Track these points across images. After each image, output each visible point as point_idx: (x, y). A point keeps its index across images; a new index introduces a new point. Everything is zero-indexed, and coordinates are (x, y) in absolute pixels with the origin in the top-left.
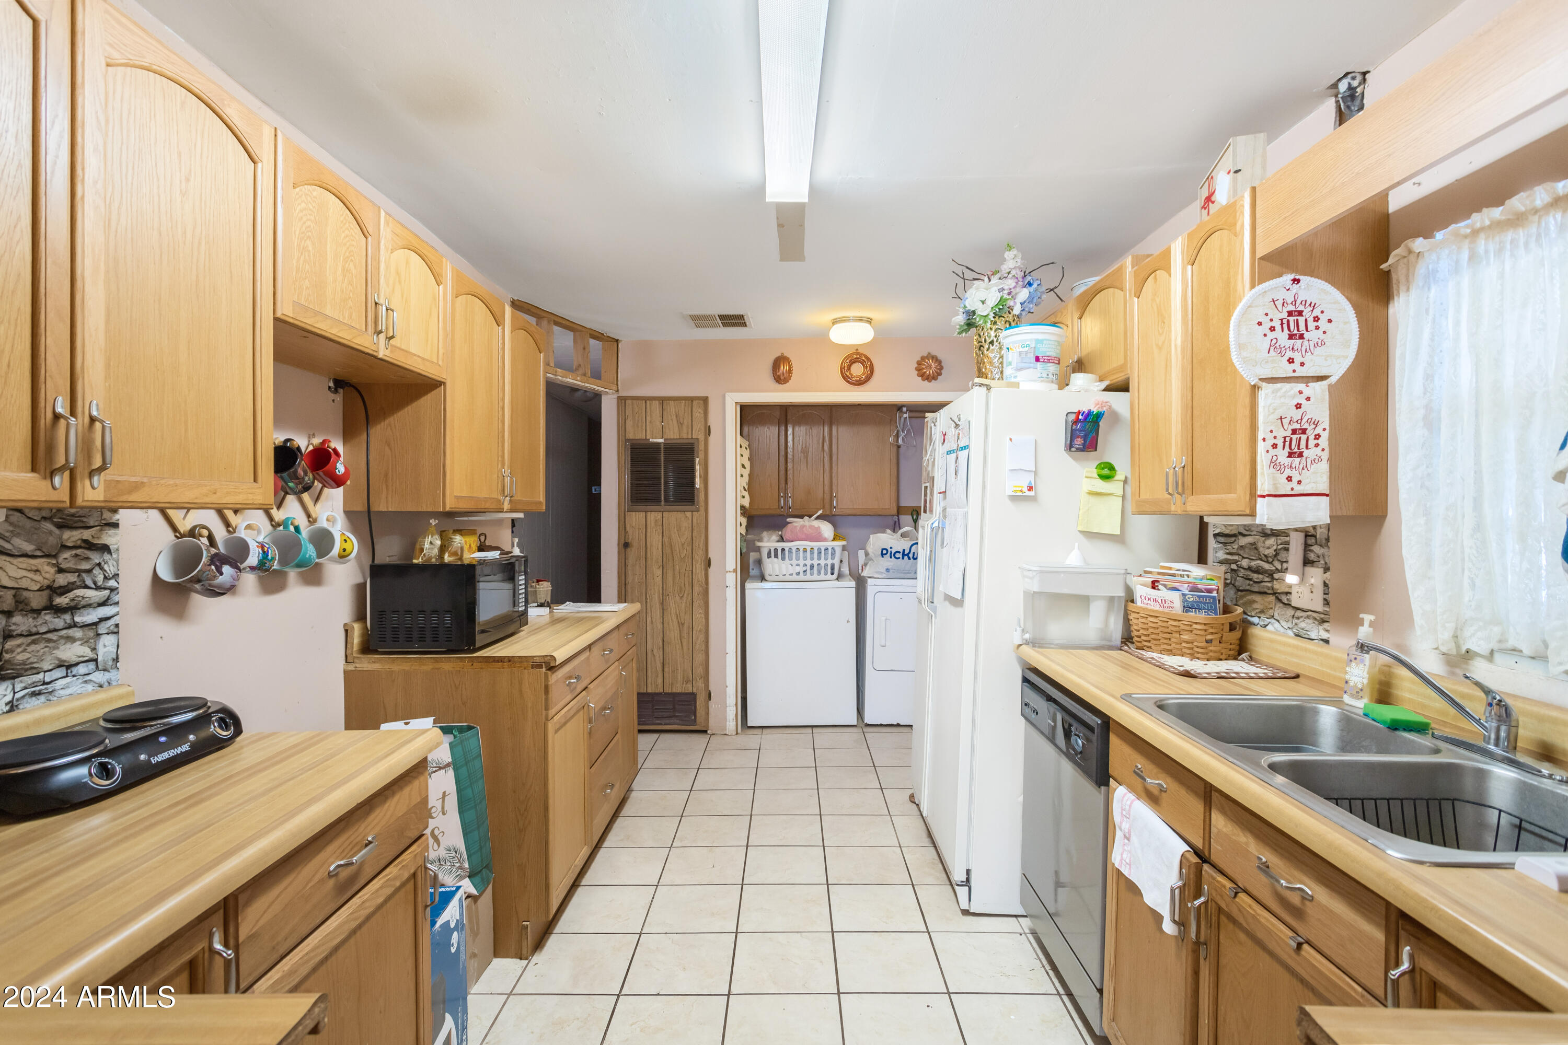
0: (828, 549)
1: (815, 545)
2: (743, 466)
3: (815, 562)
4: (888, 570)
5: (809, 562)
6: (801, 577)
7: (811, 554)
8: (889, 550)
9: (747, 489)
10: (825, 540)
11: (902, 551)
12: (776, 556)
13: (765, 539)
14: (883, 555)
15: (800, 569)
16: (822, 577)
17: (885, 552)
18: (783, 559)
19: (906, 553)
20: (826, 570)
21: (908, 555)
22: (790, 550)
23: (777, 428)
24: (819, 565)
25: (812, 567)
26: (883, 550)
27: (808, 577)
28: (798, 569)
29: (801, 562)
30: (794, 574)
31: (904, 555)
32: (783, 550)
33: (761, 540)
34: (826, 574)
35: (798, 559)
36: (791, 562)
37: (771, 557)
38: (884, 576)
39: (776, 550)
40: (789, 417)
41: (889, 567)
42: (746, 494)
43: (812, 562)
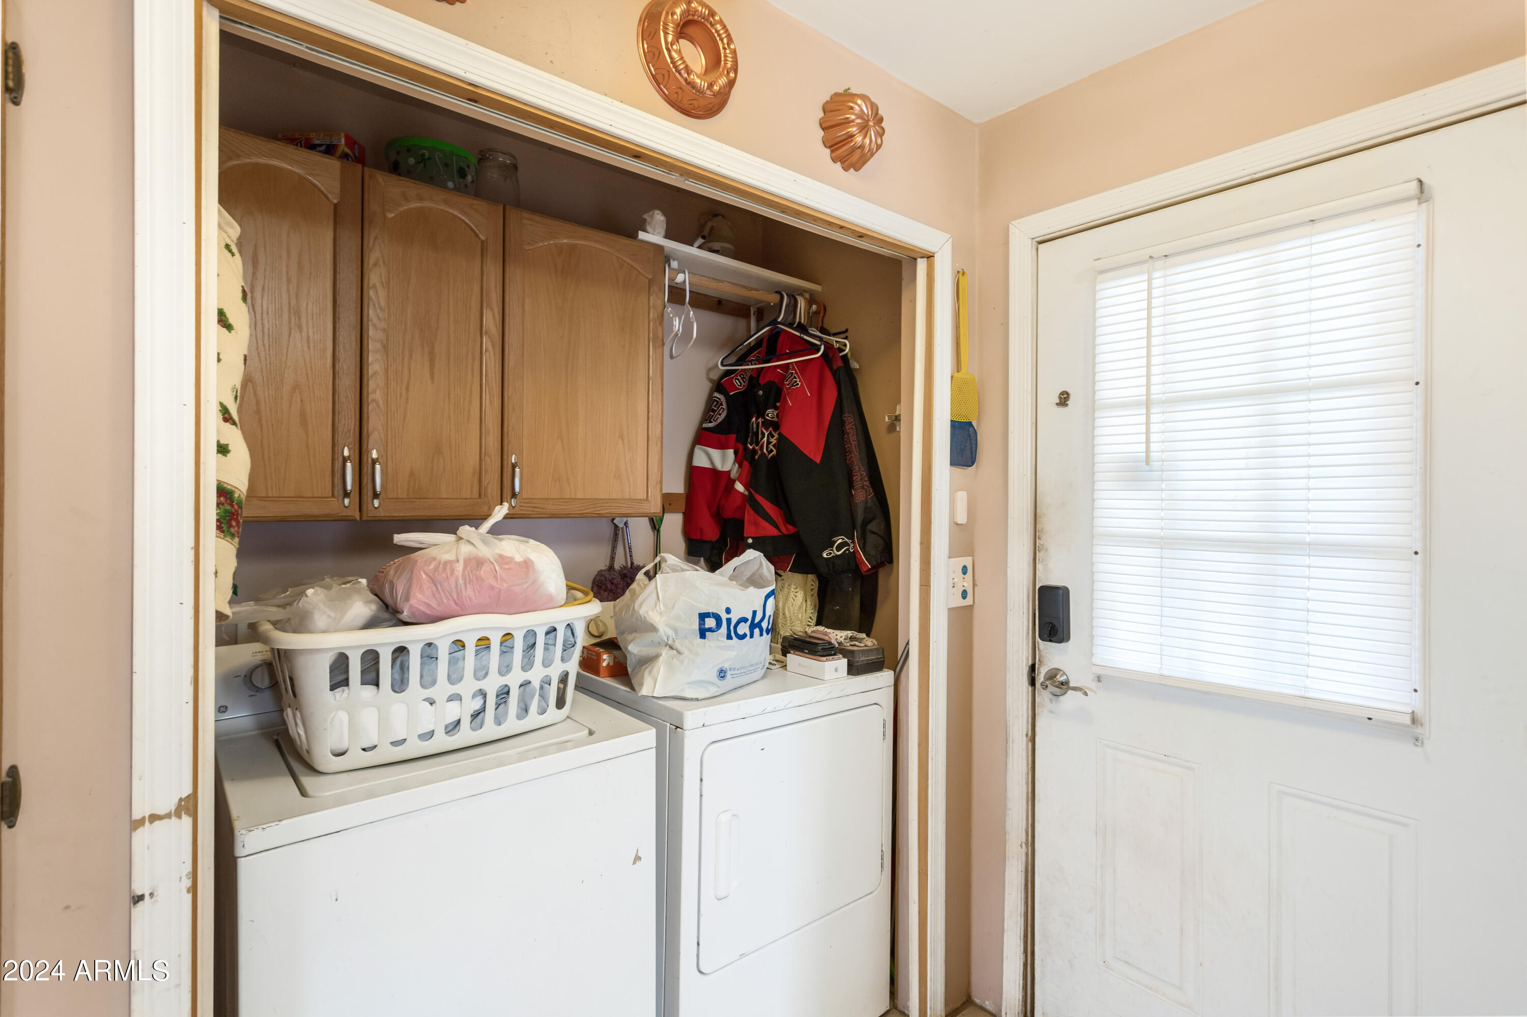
0: (555, 630)
1: (518, 623)
2: (223, 321)
3: (514, 679)
4: (722, 674)
5: (492, 685)
6: (466, 736)
7: (503, 653)
8: (724, 616)
9: (235, 415)
10: (548, 604)
11: (750, 617)
12: (371, 677)
13: (320, 619)
14: (703, 633)
15: (463, 710)
16: (533, 719)
17: (710, 623)
18: (400, 685)
19: (758, 619)
20: (543, 697)
21: (759, 625)
22: (429, 651)
23: (330, 235)
24: (525, 684)
25: (504, 693)
26: (703, 616)
27: (490, 730)
28: (452, 712)
29: (468, 686)
30: (440, 733)
31: (753, 626)
32: (401, 651)
33: (300, 624)
34: (542, 711)
35: (454, 678)
36: (428, 693)
37: (345, 683)
38: (713, 690)
39: (371, 658)
40: (373, 206)
41: (726, 666)
42: (235, 438)
43: (503, 681)
